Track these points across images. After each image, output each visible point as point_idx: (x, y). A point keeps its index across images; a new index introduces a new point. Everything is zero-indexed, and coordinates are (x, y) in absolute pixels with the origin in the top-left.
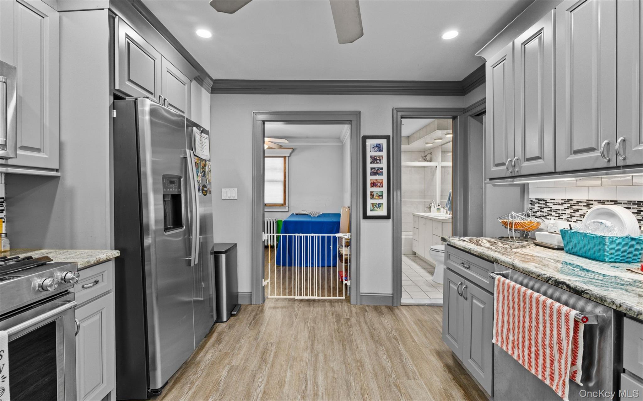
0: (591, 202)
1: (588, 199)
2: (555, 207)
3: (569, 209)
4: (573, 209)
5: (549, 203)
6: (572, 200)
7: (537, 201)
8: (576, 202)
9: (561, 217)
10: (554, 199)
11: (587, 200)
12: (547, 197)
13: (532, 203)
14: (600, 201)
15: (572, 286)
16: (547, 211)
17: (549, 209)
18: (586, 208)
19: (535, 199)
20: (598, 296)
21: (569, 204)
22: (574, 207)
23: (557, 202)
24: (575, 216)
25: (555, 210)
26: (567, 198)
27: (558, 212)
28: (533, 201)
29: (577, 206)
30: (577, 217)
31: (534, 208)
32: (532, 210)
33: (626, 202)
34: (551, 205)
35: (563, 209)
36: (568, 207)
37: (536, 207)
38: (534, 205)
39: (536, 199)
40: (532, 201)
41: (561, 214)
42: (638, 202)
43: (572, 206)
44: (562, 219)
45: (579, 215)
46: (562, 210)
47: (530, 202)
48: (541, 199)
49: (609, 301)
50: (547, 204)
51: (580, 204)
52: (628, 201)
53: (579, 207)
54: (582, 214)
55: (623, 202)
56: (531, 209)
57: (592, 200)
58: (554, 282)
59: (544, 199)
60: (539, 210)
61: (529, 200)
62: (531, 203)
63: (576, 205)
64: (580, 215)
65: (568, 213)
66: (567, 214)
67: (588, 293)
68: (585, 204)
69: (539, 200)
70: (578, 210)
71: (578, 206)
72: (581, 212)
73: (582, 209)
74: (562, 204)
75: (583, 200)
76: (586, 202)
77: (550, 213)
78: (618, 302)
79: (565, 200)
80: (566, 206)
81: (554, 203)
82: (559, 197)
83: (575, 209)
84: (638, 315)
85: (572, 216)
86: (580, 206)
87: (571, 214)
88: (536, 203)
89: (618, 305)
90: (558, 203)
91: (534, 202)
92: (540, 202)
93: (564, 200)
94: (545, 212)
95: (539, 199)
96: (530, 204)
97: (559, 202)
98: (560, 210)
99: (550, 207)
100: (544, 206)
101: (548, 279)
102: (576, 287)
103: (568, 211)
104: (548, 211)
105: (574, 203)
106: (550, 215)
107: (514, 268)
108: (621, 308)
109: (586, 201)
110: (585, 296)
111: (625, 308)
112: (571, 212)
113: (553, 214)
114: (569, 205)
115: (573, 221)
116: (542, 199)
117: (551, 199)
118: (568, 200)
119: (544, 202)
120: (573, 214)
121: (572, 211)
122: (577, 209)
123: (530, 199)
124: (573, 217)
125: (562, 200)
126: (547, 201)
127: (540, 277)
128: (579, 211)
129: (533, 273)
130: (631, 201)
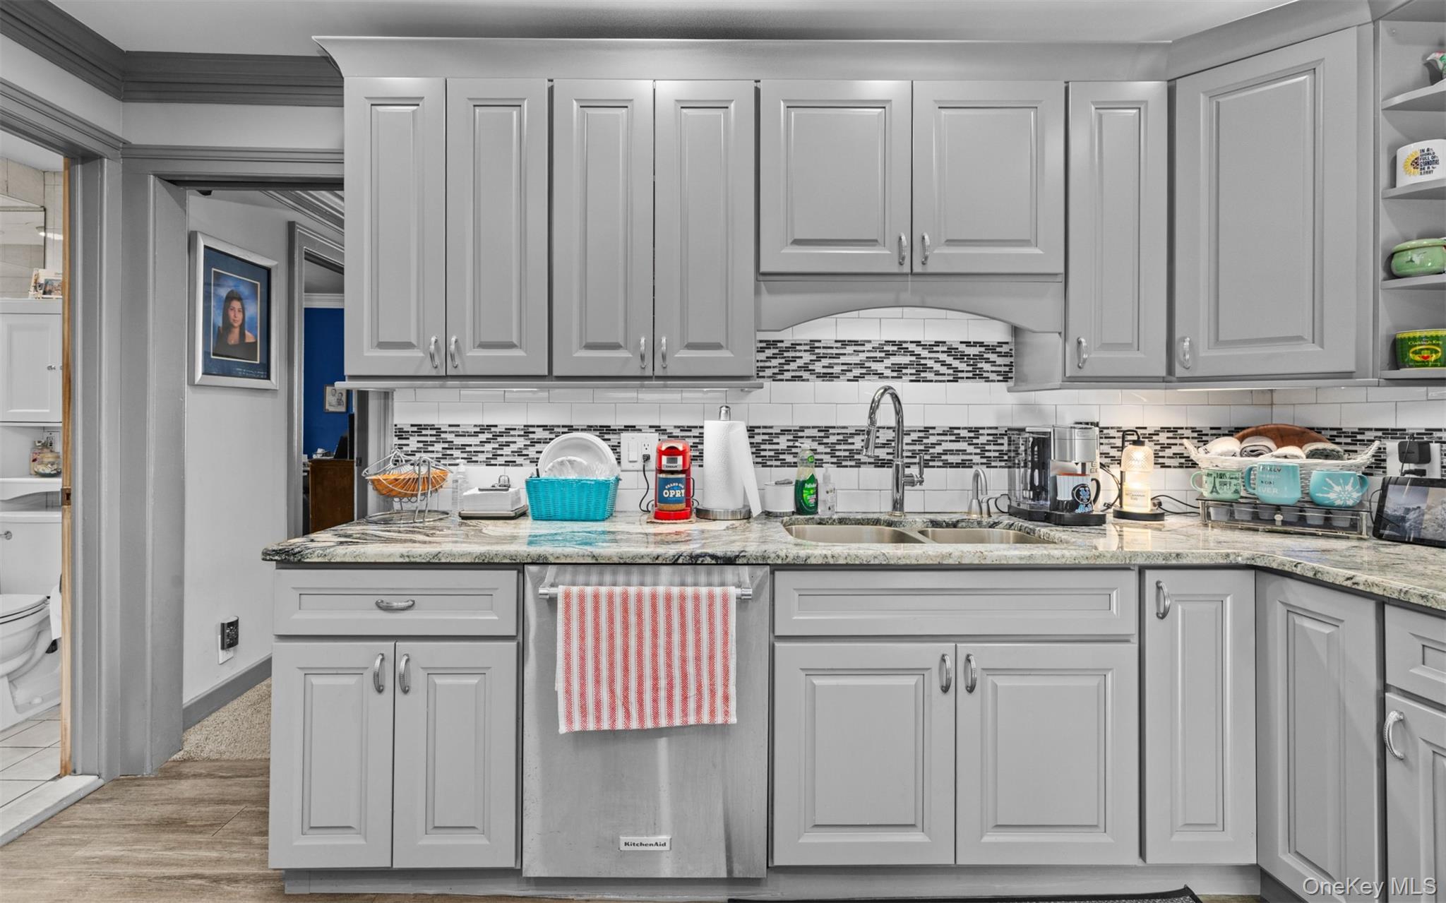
0: (531, 429)
1: (526, 424)
2: (459, 441)
3: (490, 442)
4: (498, 442)
5: (446, 432)
6: (496, 426)
7: (415, 429)
8: (504, 430)
9: (474, 459)
10: (459, 426)
11: (525, 426)
12: (442, 421)
13: (401, 434)
14: (547, 426)
15: (719, 554)
16: (440, 450)
17: (446, 445)
18: (522, 439)
19: (409, 426)
20: (758, 554)
21: (491, 433)
22: (500, 439)
23: (465, 430)
24: (502, 455)
25: (460, 447)
26: (486, 423)
27: (468, 449)
28: (405, 430)
29: (506, 436)
30: (507, 455)
31: (408, 445)
32: (402, 448)
33: (586, 427)
34: (450, 437)
35: (479, 443)
36: (487, 439)
37: (413, 443)
38: (408, 439)
39: (412, 425)
40: (401, 430)
41: (473, 453)
42: (601, 426)
43: (495, 436)
44: (477, 462)
45: (510, 453)
46: (475, 445)
47: (396, 432)
48: (424, 425)
49: (773, 556)
50: (442, 434)
51: (512, 433)
52: (588, 426)
53: (511, 438)
54: (516, 450)
55: (580, 428)
56: (400, 447)
57: (533, 426)
58: (688, 558)
59: (433, 425)
60: (421, 448)
61: (394, 427)
62: (398, 434)
63: (504, 435)
64: (512, 452)
65: (489, 450)
66: (487, 452)
67: (745, 556)
68: (522, 433)
69: (420, 429)
70: (508, 444)
71: (509, 436)
72: (514, 447)
73: (515, 442)
74: (476, 434)
75: (517, 425)
76: (522, 430)
77: (449, 452)
78: (782, 554)
79: (483, 426)
80: (483, 437)
81: (458, 432)
82: (469, 421)
83: (503, 442)
84: (806, 560)
85: (495, 456)
86: (512, 436)
87: (494, 451)
88: (413, 434)
89: (785, 557)
90: (468, 432)
91: (408, 432)
92: (424, 432)
93: (479, 426)
94: (437, 452)
95: (421, 425)
96: (396, 436)
97: (469, 430)
98: (471, 445)
99: (449, 440)
100: (434, 439)
101: (677, 557)
102: (726, 554)
103: (488, 447)
104: (443, 448)
105: (500, 432)
106: (448, 457)
107: (597, 560)
108: (788, 560)
109: (522, 427)
110: (740, 561)
111: (792, 558)
112: (493, 449)
113: (457, 453)
114: (490, 436)
115: (498, 463)
116: (429, 425)
117: (450, 426)
118: (487, 426)
119: (434, 432)
120: (498, 451)
121: (497, 446)
122: (506, 442)
123: (396, 425)
124: (498, 457)
125: (475, 426)
126: (442, 430)
127: (660, 558)
128: (511, 444)
129: (645, 557)
130: (591, 426)
